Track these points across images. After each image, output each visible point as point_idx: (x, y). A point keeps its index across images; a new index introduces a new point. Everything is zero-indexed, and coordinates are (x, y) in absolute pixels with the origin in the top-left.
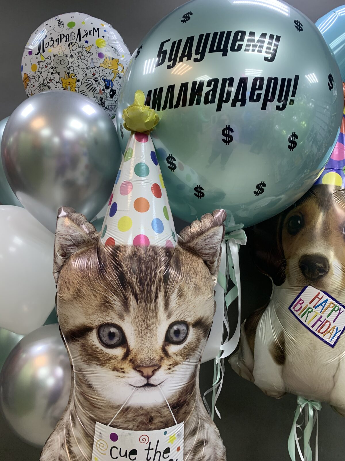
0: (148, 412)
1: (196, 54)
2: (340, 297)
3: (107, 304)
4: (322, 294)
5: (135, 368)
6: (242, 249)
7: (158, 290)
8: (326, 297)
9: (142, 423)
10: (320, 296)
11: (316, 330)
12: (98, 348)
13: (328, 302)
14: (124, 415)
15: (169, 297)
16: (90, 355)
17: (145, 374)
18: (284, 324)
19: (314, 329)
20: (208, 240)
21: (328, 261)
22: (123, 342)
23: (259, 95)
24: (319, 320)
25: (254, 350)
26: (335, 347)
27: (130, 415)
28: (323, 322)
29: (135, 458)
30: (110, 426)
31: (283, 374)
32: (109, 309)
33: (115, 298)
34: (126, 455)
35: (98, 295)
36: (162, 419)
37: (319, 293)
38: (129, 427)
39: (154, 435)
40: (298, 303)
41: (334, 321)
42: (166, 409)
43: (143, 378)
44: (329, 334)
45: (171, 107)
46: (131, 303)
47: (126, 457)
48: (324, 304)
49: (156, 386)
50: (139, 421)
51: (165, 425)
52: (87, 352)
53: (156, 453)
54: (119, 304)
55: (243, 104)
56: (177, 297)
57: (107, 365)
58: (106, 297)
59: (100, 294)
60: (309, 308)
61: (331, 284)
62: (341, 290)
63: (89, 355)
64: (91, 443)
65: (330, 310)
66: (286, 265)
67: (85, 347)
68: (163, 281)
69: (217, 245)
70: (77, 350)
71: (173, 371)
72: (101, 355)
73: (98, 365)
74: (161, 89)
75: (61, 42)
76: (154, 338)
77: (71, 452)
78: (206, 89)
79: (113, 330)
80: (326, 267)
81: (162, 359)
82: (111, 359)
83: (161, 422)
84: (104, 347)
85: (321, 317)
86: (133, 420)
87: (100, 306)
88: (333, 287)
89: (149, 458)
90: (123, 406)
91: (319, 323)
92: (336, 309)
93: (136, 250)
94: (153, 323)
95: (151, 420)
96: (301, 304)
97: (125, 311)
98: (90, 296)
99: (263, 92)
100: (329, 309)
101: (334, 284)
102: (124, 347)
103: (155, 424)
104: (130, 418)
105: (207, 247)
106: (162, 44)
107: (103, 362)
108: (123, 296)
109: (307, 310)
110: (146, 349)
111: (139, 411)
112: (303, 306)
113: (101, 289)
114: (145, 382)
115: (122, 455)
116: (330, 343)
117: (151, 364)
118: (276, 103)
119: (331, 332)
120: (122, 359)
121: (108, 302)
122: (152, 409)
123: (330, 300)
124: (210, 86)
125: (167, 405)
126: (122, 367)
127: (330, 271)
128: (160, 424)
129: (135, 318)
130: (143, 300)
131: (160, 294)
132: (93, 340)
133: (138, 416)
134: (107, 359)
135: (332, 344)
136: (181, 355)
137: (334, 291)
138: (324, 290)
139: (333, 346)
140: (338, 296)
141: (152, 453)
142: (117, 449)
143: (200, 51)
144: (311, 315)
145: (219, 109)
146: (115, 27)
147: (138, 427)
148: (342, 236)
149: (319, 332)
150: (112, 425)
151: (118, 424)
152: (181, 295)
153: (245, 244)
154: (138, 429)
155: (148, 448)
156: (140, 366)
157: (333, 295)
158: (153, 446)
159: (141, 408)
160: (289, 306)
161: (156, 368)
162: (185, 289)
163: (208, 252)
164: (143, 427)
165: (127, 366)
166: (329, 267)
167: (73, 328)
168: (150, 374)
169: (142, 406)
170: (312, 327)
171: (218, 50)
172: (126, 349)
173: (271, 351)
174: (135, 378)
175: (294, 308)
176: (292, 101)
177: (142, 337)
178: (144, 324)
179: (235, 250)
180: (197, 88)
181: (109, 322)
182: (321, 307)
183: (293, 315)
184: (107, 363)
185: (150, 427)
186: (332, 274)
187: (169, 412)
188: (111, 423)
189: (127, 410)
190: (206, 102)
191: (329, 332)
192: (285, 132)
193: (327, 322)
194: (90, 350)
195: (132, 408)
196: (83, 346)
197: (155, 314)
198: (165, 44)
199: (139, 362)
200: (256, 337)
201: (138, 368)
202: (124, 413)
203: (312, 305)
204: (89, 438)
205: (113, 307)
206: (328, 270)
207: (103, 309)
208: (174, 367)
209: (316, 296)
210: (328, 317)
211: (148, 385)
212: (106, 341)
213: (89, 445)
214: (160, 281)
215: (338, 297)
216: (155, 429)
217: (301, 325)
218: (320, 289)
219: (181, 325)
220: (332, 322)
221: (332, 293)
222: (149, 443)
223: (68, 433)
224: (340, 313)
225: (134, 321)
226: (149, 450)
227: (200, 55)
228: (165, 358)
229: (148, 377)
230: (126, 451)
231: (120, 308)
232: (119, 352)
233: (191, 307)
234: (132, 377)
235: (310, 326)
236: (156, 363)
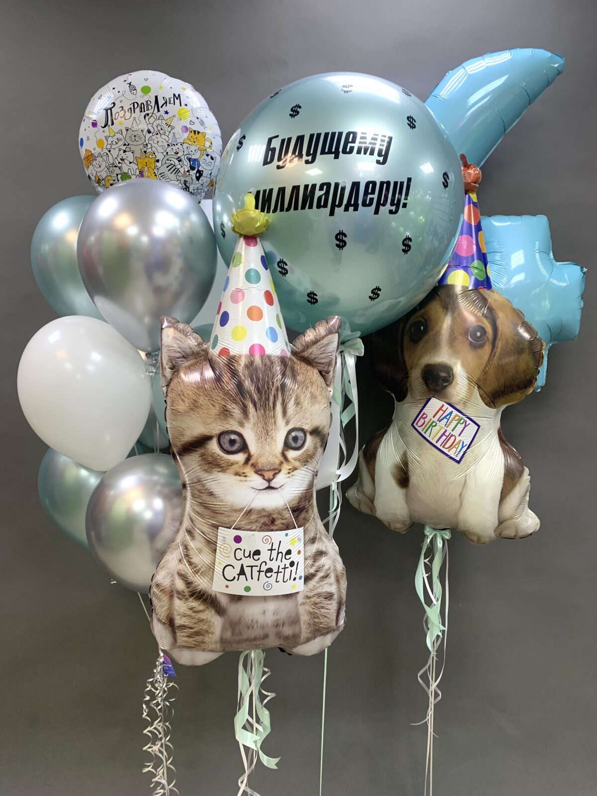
0: (270, 514)
1: (308, 154)
2: (466, 408)
3: (226, 412)
4: (446, 406)
5: (256, 472)
6: (359, 360)
7: (275, 397)
8: (451, 409)
9: (265, 524)
10: (444, 409)
11: (441, 446)
12: (219, 455)
13: (453, 415)
14: (248, 517)
15: (286, 405)
16: (211, 463)
17: (266, 477)
18: (407, 444)
19: (438, 445)
20: (323, 349)
21: (452, 370)
22: (244, 448)
23: (371, 200)
24: (443, 434)
25: (374, 477)
26: (461, 462)
27: (253, 517)
28: (448, 437)
29: (259, 559)
30: (233, 529)
31: (408, 499)
32: (228, 417)
33: (234, 406)
34: (249, 556)
35: (216, 405)
36: (283, 521)
37: (443, 406)
38: (252, 528)
39: (277, 536)
40: (421, 417)
41: (459, 435)
42: (287, 512)
43: (265, 482)
44: (455, 449)
45: (282, 210)
46: (250, 411)
47: (250, 558)
48: (449, 416)
49: (277, 489)
50: (261, 523)
51: (286, 527)
52: (208, 461)
53: (278, 553)
54: (239, 412)
55: (356, 209)
56: (294, 405)
57: (228, 470)
58: (225, 406)
59: (219, 403)
60: (433, 422)
61: (456, 395)
62: (467, 401)
63: (209, 463)
64: (214, 549)
65: (454, 423)
66: (408, 377)
67: (205, 456)
68: (280, 389)
69: (333, 353)
70: (195, 461)
71: (293, 475)
72: (223, 462)
73: (219, 472)
74: (271, 191)
75: (134, 112)
76: (273, 443)
77: (190, 564)
78: (318, 193)
79: (233, 437)
80: (450, 376)
81: (282, 463)
82: (232, 464)
83: (283, 524)
84: (225, 454)
85: (446, 431)
86: (256, 521)
87: (219, 415)
88: (458, 398)
89: (271, 559)
90: (246, 509)
91: (444, 437)
92: (461, 422)
93: (252, 359)
94: (272, 430)
95: (273, 521)
96: (424, 418)
97: (245, 418)
98: (209, 406)
99: (375, 196)
100: (454, 421)
101: (459, 395)
102: (245, 453)
103: (277, 525)
104: (253, 519)
105: (322, 356)
106: (270, 140)
107: (225, 468)
108: (242, 404)
109: (431, 425)
110: (267, 454)
111: (262, 513)
112: (427, 420)
113: (219, 399)
114: (266, 484)
115: (246, 556)
116: (455, 458)
117: (272, 468)
118: (388, 207)
119: (456, 447)
120: (244, 464)
121: (227, 411)
122: (274, 511)
123: (455, 412)
124: (323, 190)
125: (288, 508)
126: (244, 471)
127: (455, 380)
128: (282, 526)
129: (254, 424)
130: (262, 408)
131: (278, 402)
132: (214, 448)
133: (261, 517)
134: (229, 465)
135: (458, 459)
136: (299, 461)
137: (459, 402)
138: (448, 401)
139: (458, 462)
140: (463, 407)
141: (274, 553)
142: (241, 550)
143: (312, 152)
144: (435, 430)
145: (332, 213)
146: (197, 88)
147: (261, 527)
148: (468, 341)
149: (443, 447)
150: (236, 527)
151: (242, 526)
152: (297, 403)
153: (363, 355)
154: (261, 529)
155: (270, 548)
156: (261, 470)
157: (458, 407)
158: (275, 547)
159: (264, 510)
160: (412, 422)
161: (277, 471)
162: (302, 397)
163: (323, 361)
164: (266, 527)
165: (248, 470)
166: (453, 377)
167: (190, 439)
168: (271, 477)
169: (264, 508)
170: (437, 442)
171: (330, 152)
172: (247, 454)
173: (394, 476)
174: (258, 481)
175: (417, 424)
176: (405, 205)
177: (262, 442)
178: (264, 430)
179: (351, 362)
180: (310, 190)
181: (229, 429)
182: (445, 420)
183: (416, 432)
184: (228, 469)
185: (272, 528)
186: (457, 384)
187: (289, 515)
188: (235, 526)
189: (250, 512)
190: (319, 206)
191: (454, 447)
192: (402, 229)
193: (452, 435)
194: (210, 459)
195: (255, 510)
196: (202, 455)
197: (273, 421)
198: (273, 140)
199: (260, 466)
200: (377, 462)
201: (259, 472)
202: (247, 515)
203: (435, 419)
204: (212, 545)
205: (232, 415)
206: (453, 379)
207: (222, 417)
208: (293, 471)
209: (440, 409)
210: (453, 431)
211: (270, 488)
212: (227, 448)
213: (211, 551)
214: (277, 390)
215: (463, 409)
216: (277, 530)
217: (425, 441)
218: (444, 400)
219: (299, 431)
220: (457, 436)
221: (457, 404)
222: (271, 543)
223: (186, 548)
224: (466, 426)
225: (254, 428)
226: (271, 550)
227: (311, 156)
228: (285, 462)
229: (269, 481)
230: (250, 551)
231: (240, 416)
232: (240, 457)
233: (308, 414)
234: (254, 481)
235: (434, 442)
236: (277, 467)
